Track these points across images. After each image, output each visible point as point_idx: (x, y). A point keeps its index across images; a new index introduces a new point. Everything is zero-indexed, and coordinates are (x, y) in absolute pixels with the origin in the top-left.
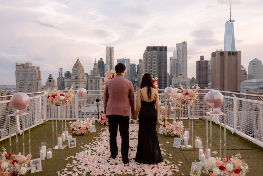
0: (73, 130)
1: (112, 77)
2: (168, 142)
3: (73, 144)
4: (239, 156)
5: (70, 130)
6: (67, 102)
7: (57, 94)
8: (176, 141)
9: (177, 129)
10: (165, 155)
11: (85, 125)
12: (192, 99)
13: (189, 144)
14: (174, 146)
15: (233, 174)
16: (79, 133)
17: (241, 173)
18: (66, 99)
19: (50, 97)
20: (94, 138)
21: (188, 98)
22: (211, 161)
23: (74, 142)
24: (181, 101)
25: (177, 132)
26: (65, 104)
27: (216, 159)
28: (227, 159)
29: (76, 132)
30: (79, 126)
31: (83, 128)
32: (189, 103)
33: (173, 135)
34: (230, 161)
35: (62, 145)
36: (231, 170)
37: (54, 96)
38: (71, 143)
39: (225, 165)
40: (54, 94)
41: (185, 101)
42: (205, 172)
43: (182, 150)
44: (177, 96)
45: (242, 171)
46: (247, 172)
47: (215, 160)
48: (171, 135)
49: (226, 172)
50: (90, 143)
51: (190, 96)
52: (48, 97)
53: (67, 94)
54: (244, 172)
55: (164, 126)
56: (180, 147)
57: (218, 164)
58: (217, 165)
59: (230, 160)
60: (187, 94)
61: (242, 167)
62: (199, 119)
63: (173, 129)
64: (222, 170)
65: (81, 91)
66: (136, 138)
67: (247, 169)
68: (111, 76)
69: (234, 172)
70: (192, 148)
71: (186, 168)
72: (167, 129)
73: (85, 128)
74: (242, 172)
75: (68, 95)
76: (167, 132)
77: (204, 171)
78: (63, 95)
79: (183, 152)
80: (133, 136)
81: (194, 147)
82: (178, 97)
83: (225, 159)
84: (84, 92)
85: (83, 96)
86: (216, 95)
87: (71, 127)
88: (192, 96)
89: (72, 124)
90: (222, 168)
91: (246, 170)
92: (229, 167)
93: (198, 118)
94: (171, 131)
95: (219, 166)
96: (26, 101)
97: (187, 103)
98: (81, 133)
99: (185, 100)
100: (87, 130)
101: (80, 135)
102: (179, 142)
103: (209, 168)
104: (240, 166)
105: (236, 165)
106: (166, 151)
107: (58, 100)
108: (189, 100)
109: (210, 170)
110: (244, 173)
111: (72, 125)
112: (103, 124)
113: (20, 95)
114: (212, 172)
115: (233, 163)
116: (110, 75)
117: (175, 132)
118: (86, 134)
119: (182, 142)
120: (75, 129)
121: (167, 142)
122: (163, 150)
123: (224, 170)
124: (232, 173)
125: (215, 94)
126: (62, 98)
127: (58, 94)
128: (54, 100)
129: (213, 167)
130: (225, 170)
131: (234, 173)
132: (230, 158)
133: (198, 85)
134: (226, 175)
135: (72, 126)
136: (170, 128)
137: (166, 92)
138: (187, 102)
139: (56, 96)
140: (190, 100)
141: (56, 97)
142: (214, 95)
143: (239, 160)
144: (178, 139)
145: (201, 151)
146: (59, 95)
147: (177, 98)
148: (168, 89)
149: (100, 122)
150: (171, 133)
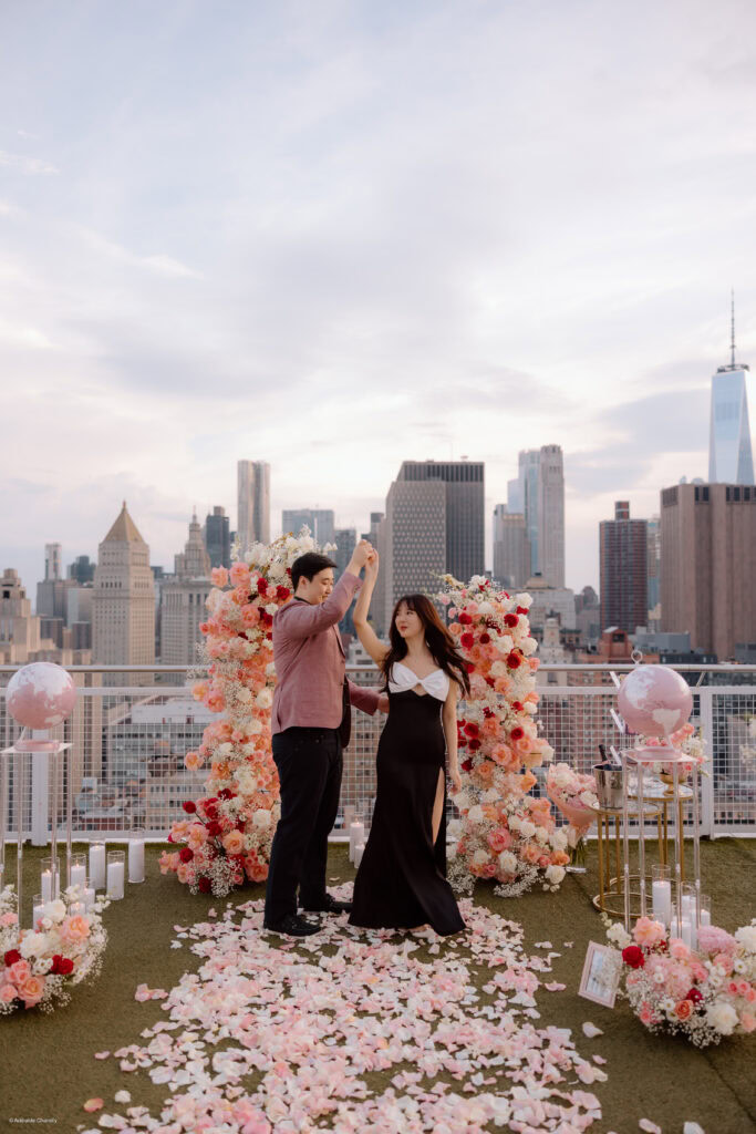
1: (254, 588)
9: (734, 988)
11: (52, 933)
20: (102, 1056)
25: (738, 1014)
33: (710, 1038)
48: (695, 1038)
55: (634, 958)
63: (704, 990)
65: (31, 686)
68: (249, 581)
72: (661, 984)
73: (49, 963)
76: (663, 1012)
84: (59, 692)
85: (48, 720)
98: (19, 1002)
100: (60, 978)
116: (245, 576)
117: (724, 1019)
118: (55, 1002)
136: (681, 975)
137: (640, 703)
148: (648, 682)
149: (175, 870)
150: (696, 1022)
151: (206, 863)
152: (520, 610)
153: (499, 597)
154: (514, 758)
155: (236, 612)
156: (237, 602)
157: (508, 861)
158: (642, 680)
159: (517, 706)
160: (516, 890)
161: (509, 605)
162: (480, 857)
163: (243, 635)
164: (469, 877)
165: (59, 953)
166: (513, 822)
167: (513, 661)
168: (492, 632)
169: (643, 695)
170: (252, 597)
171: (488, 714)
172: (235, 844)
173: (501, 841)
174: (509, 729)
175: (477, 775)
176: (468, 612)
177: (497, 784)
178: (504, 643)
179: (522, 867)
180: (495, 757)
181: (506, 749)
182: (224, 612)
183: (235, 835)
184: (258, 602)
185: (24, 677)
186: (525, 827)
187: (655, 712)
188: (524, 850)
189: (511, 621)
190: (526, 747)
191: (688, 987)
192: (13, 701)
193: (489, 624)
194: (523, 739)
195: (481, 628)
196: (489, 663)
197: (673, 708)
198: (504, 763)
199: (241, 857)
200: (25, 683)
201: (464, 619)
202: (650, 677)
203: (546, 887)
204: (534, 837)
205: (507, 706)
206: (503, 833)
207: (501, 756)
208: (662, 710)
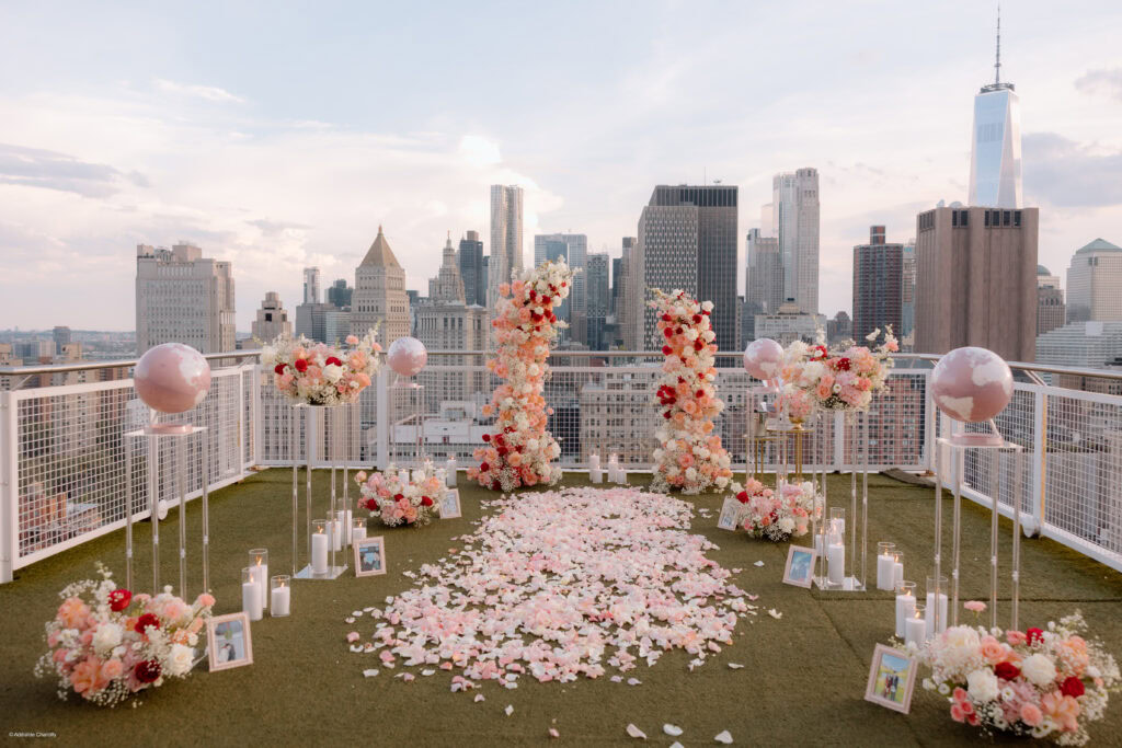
0: (372, 505)
1: (528, 296)
2: (760, 563)
3: (374, 562)
4: (1079, 622)
5: (359, 505)
6: (352, 388)
7: (314, 356)
8: (798, 559)
9: (795, 511)
10: (755, 613)
11: (419, 487)
12: (865, 386)
13: (848, 574)
14: (787, 579)
15: (1055, 698)
16: (395, 518)
17: (1090, 696)
18: (350, 380)
19: (286, 367)
20: (455, 539)
21: (850, 382)
22: (960, 643)
23: (378, 552)
24: (819, 394)
25: (796, 523)
26: (343, 396)
27: (980, 635)
28: (1024, 635)
29: (383, 516)
30: (396, 491)
31: (410, 499)
32: (854, 403)
33: (780, 536)
34: (1039, 641)
35: (330, 564)
36: (1048, 681)
37: (301, 365)
38: (367, 555)
39: (1020, 661)
40: (303, 356)
41: (836, 395)
42: (933, 687)
43: (822, 595)
44: (804, 374)
45: (1095, 688)
46: (1113, 690)
47: (977, 637)
48: (772, 536)
49: (1023, 689)
50: (443, 560)
51: (860, 375)
52: (279, 369)
53: (355, 358)
54: (1104, 691)
55: (743, 498)
56: (813, 584)
57: (991, 654)
58: (986, 659)
59: (1042, 640)
60: (845, 365)
61: (1093, 671)
62: (881, 474)
63: (779, 512)
64: (1008, 679)
65: (404, 350)
66: (626, 543)
67: (1115, 680)
68: (524, 292)
69: (1060, 688)
70: (864, 589)
71: (845, 667)
72: (756, 509)
73: (420, 500)
74: (1091, 691)
75: (355, 362)
76: (755, 522)
77: (927, 684)
78: (339, 363)
79: (828, 603)
80: (614, 535)
81: (872, 586)
82: (805, 379)
83: (1016, 636)
84: (419, 355)
85: (412, 370)
86: (980, 366)
87: (362, 496)
88: (864, 374)
89: (366, 481)
90: (1006, 672)
91: (1109, 684)
92: (1039, 666)
93: (877, 472)
94: (771, 520)
95: (994, 663)
96: (195, 379)
97: (845, 403)
98: (404, 519)
99: (836, 391)
100: (426, 508)
101: (398, 526)
102: (807, 564)
103: (950, 671)
104: (1083, 666)
105: (1067, 659)
106: (757, 597)
107: (316, 381)
108: (856, 392)
109: (955, 677)
110: (1102, 695)
111: (369, 486)
112: (490, 486)
113: (173, 351)
114: (965, 687)
115: (1054, 653)
116: (521, 289)
117: (787, 525)
118: (422, 521)
119: (822, 566)
120: (380, 501)
121: (756, 564)
122: (744, 596)
123: (1015, 681)
124: (1050, 694)
125: (977, 363)
126: (335, 373)
127: (319, 355)
128: (303, 383)
129: (966, 665)
130: (1019, 679)
131: (1058, 694)
132: (1039, 633)
133: (891, 331)
134: (1025, 701)
135: (367, 492)
136: (768, 505)
137: (753, 361)
138: (844, 399)
139: (311, 364)
140: (860, 389)
141: (309, 367)
142: (972, 366)
143: (1081, 639)
144: (802, 553)
145: (907, 599)
146: (321, 361)
147: (804, 384)
148: (759, 347)
149: (477, 478)
150: (772, 528)
151: (498, 471)
152: (704, 312)
153: (690, 304)
154: (698, 411)
155: (515, 312)
156: (516, 306)
157: (691, 473)
159: (701, 376)
160: (696, 490)
161: (696, 308)
162: (674, 472)
163: (519, 328)
164: (665, 484)
165: (425, 495)
166: (696, 450)
167: (698, 345)
168: (684, 327)
169: (756, 354)
170: (526, 303)
171: (681, 380)
172: (516, 459)
173: (687, 461)
174: (695, 390)
175: (674, 421)
176: (669, 314)
177: (686, 427)
178: (692, 334)
179: (700, 476)
180: (685, 409)
181: (692, 403)
182: (508, 313)
183: (516, 454)
184: (530, 306)
185: (398, 345)
186: (703, 452)
187: (762, 365)
188: (702, 467)
189: (697, 319)
190: (706, 402)
191: (770, 510)
192: (393, 358)
193: (682, 321)
194: (704, 397)
195: (678, 325)
196: (682, 347)
198: (691, 412)
199: (519, 469)
200: (399, 348)
201: (666, 318)
203: (716, 491)
204: (708, 460)
205: (694, 376)
206: (689, 456)
207: (689, 407)
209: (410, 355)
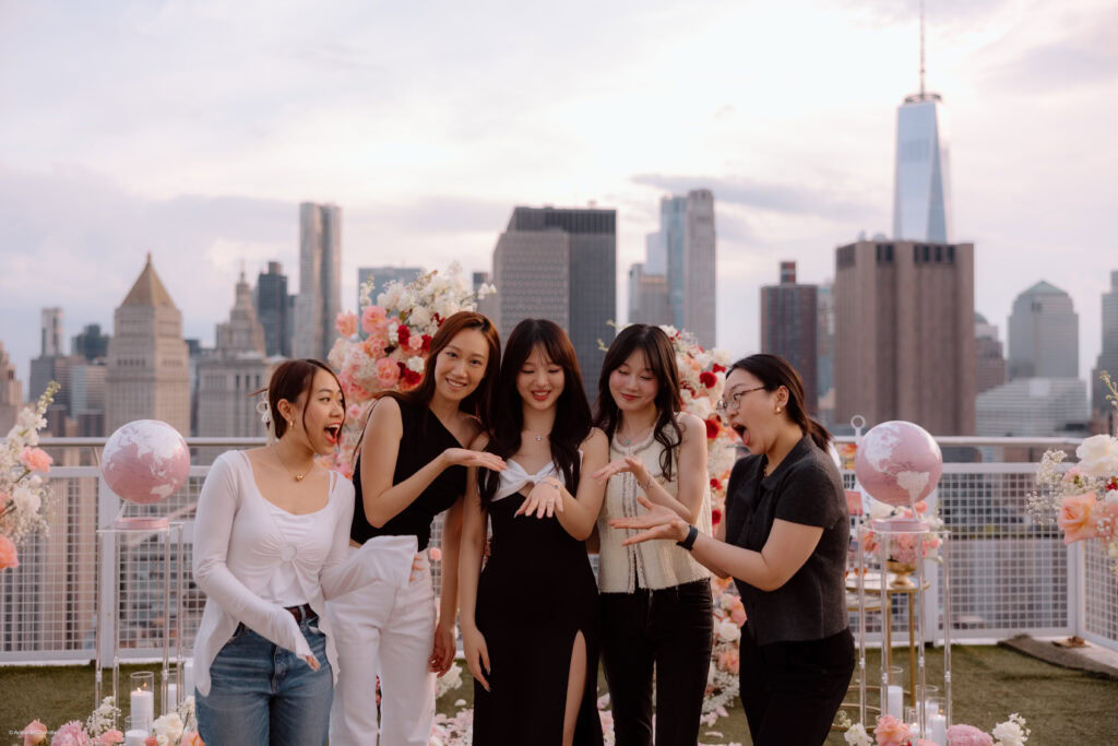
1: (394, 337)
62: (1002, 646)
65: (134, 448)
68: (385, 329)
84: (169, 455)
85: (155, 490)
93: (993, 641)
116: (381, 323)
137: (883, 463)
152: (717, 368)
153: (693, 352)
155: (370, 367)
156: (371, 355)
158: (884, 438)
161: (704, 362)
169: (887, 454)
170: (390, 350)
178: (700, 407)
182: (355, 368)
184: (397, 355)
185: (125, 437)
187: (901, 475)
189: (708, 380)
192: (112, 466)
197: (921, 470)
200: (126, 443)
202: (894, 434)
208: (909, 473)
209: (149, 458)
